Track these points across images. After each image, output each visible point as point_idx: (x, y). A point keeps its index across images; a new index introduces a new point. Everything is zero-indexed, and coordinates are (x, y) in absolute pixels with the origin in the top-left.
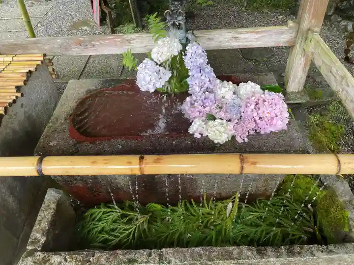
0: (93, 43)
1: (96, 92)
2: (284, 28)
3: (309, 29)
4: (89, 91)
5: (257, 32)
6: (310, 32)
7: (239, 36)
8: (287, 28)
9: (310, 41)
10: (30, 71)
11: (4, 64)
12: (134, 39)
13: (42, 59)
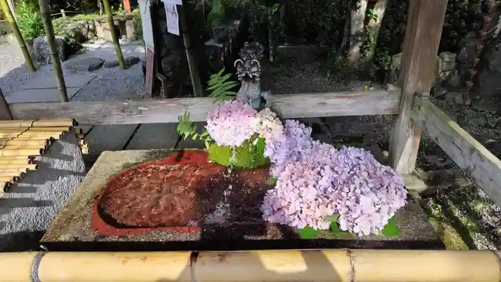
0: (140, 108)
1: (136, 166)
2: (383, 93)
3: (415, 94)
4: (126, 166)
5: (349, 97)
6: (417, 97)
7: (327, 101)
8: (386, 93)
9: (419, 108)
10: (51, 138)
11: (19, 130)
12: (192, 104)
13: (71, 124)
